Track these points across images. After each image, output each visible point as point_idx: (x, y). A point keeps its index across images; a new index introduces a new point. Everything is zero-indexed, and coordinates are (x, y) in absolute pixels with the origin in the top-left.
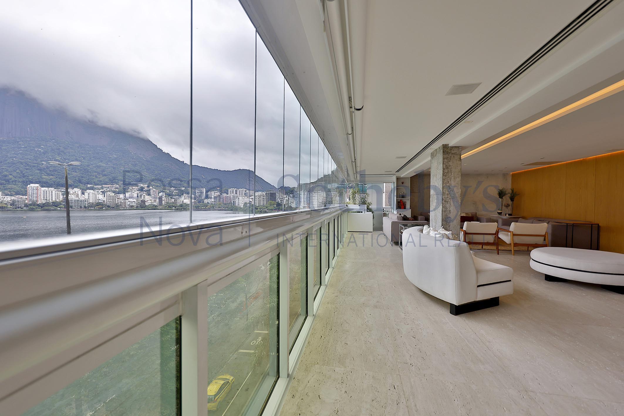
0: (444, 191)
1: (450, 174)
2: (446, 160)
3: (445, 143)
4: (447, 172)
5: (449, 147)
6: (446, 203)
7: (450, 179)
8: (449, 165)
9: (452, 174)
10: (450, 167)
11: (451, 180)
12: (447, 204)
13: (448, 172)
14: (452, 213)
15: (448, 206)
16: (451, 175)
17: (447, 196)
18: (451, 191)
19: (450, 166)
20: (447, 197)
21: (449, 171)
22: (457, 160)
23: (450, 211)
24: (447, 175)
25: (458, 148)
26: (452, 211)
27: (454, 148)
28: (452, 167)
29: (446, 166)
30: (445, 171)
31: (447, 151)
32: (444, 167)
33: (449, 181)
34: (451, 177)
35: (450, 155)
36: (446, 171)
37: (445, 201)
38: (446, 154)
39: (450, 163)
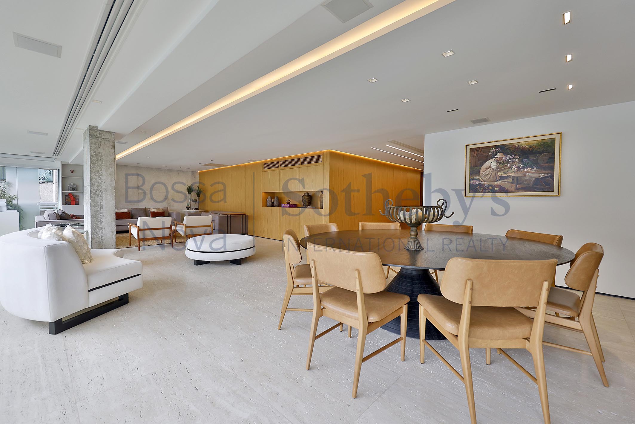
0: (92, 182)
1: (100, 163)
2: (93, 145)
3: (92, 124)
4: (96, 160)
5: (98, 130)
6: (96, 196)
7: (100, 168)
8: (98, 151)
9: (103, 162)
10: (101, 154)
11: (103, 170)
12: (98, 197)
13: (97, 160)
14: (104, 208)
15: (98, 199)
16: (102, 163)
17: (97, 188)
18: (102, 183)
19: (99, 153)
20: (98, 190)
21: (99, 158)
22: (109, 147)
23: (101, 205)
24: (96, 163)
25: (109, 134)
26: (104, 205)
27: (104, 132)
28: (103, 154)
29: (95, 152)
30: (93, 158)
31: (95, 135)
32: (92, 153)
33: (100, 171)
34: (102, 166)
35: (100, 140)
36: (95, 158)
37: (95, 194)
38: (94, 138)
39: (101, 150)
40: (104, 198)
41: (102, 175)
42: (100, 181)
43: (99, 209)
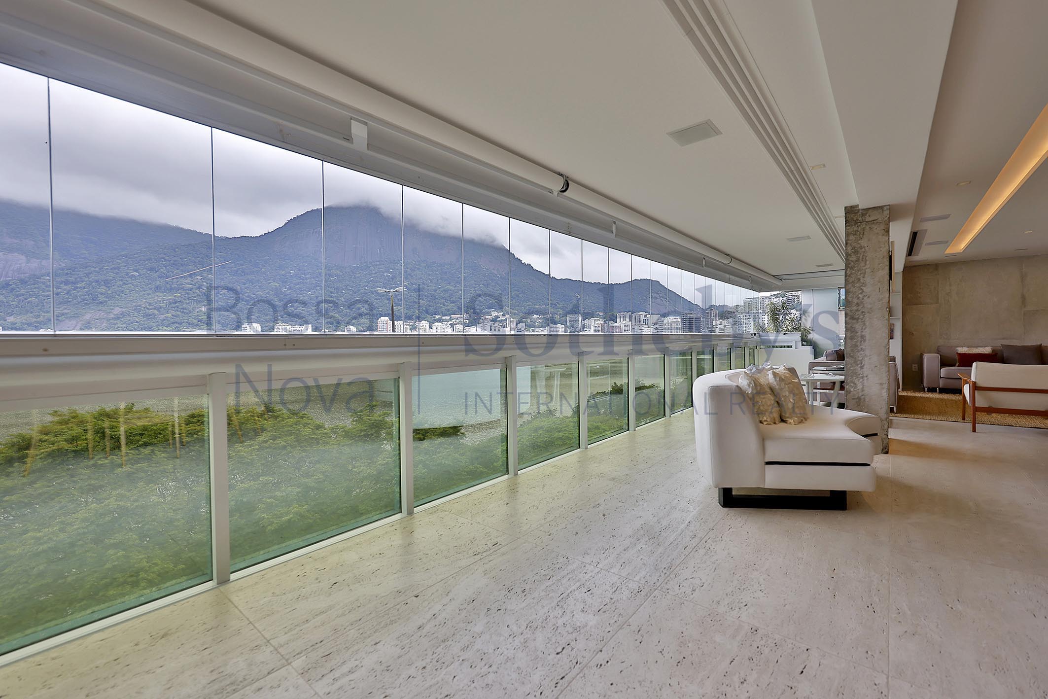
0: (849, 298)
1: (863, 264)
2: (852, 237)
3: (849, 204)
4: (856, 261)
5: (859, 210)
6: (854, 321)
7: (862, 273)
8: (859, 245)
9: (868, 262)
10: (863, 250)
11: (866, 276)
12: (858, 322)
13: (858, 260)
14: (867, 341)
15: (858, 326)
16: (866, 264)
17: (855, 308)
18: (865, 298)
19: (861, 248)
20: (857, 310)
21: (861, 257)
22: (878, 234)
23: (863, 337)
24: (856, 266)
25: (880, 211)
26: (867, 337)
27: (870, 210)
28: (867, 248)
29: (853, 248)
30: (851, 259)
31: (855, 219)
32: (850, 252)
33: (861, 278)
34: (865, 270)
35: (863, 225)
36: (853, 258)
37: (853, 318)
38: (852, 226)
39: (863, 243)
40: (867, 324)
41: (864, 284)
42: (861, 296)
43: (859, 344)
